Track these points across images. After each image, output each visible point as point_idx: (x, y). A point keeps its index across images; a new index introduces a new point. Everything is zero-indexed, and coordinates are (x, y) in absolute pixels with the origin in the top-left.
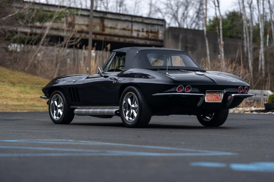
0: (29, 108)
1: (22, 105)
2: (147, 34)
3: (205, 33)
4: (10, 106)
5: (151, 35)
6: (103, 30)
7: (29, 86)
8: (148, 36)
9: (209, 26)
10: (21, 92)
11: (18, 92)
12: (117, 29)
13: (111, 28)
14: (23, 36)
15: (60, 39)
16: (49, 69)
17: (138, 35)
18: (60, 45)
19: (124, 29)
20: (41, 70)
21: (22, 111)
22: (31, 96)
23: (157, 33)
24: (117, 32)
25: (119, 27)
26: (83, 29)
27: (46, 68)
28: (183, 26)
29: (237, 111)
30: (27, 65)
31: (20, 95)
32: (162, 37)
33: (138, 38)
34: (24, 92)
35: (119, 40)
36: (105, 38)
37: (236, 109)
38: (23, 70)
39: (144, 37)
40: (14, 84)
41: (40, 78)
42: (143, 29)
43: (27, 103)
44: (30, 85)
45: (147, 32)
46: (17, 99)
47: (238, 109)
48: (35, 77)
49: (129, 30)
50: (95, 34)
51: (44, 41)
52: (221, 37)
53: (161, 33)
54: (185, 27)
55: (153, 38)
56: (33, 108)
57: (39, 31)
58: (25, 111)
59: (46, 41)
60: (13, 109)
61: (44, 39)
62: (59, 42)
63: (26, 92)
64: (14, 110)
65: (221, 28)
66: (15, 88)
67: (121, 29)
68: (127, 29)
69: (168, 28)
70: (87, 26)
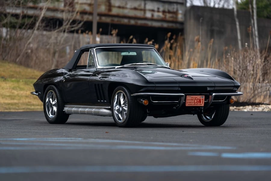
0: (24, 107)
1: (15, 104)
2: (163, 14)
3: (235, 13)
4: (2, 104)
5: (168, 16)
6: (110, 10)
7: (22, 81)
8: (165, 17)
9: (241, 4)
10: (13, 89)
11: (10, 89)
12: (126, 8)
13: (119, 7)
14: (14, 20)
15: (58, 23)
16: (46, 59)
17: (153, 15)
18: (59, 30)
19: (135, 9)
20: (35, 61)
21: (16, 111)
22: (25, 92)
23: (176, 13)
24: (126, 12)
25: (129, 6)
26: (85, 9)
27: (42, 58)
28: (210, 4)
29: (267, 109)
30: (19, 55)
31: (13, 91)
32: (182, 18)
33: (152, 19)
34: (18, 88)
35: (129, 22)
36: (112, 20)
37: (266, 107)
38: (14, 62)
39: (160, 18)
40: (5, 79)
41: (35, 71)
42: (158, 9)
43: (21, 101)
44: (24, 80)
45: (164, 12)
46: (9, 96)
47: (268, 107)
48: (29, 70)
49: (141, 10)
50: (100, 15)
51: (39, 26)
52: (255, 18)
53: (182, 14)
54: (212, 5)
55: (171, 19)
56: (29, 107)
57: (31, 12)
58: (20, 111)
59: (41, 26)
60: (5, 108)
61: (39, 23)
62: (57, 27)
63: (20, 88)
64: (7, 109)
65: (255, 6)
66: (6, 83)
67: (131, 9)
68: (140, 8)
69: (189, 7)
70: (90, 5)
